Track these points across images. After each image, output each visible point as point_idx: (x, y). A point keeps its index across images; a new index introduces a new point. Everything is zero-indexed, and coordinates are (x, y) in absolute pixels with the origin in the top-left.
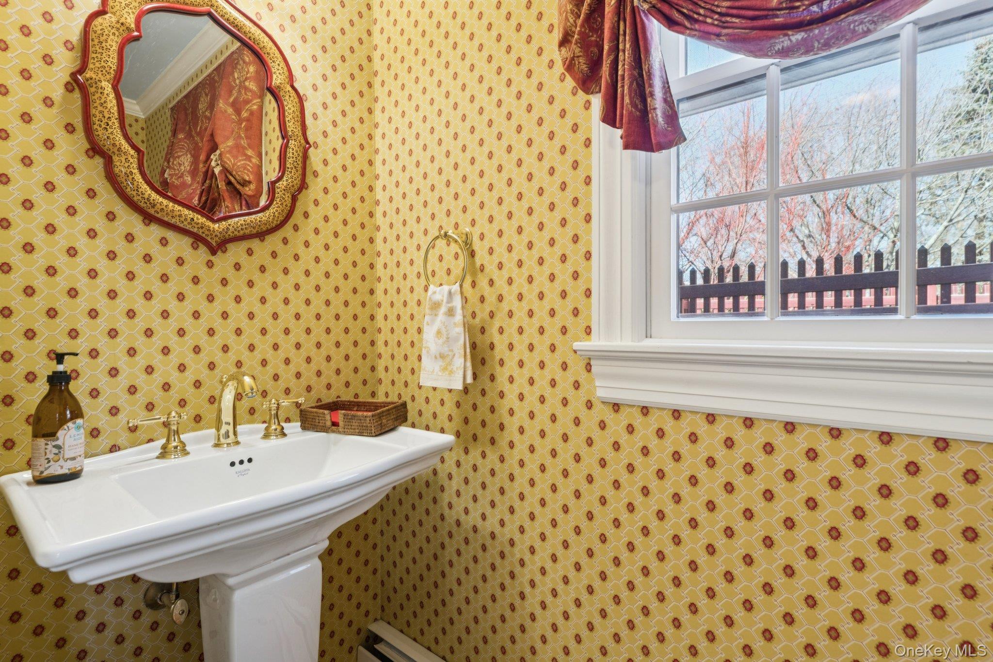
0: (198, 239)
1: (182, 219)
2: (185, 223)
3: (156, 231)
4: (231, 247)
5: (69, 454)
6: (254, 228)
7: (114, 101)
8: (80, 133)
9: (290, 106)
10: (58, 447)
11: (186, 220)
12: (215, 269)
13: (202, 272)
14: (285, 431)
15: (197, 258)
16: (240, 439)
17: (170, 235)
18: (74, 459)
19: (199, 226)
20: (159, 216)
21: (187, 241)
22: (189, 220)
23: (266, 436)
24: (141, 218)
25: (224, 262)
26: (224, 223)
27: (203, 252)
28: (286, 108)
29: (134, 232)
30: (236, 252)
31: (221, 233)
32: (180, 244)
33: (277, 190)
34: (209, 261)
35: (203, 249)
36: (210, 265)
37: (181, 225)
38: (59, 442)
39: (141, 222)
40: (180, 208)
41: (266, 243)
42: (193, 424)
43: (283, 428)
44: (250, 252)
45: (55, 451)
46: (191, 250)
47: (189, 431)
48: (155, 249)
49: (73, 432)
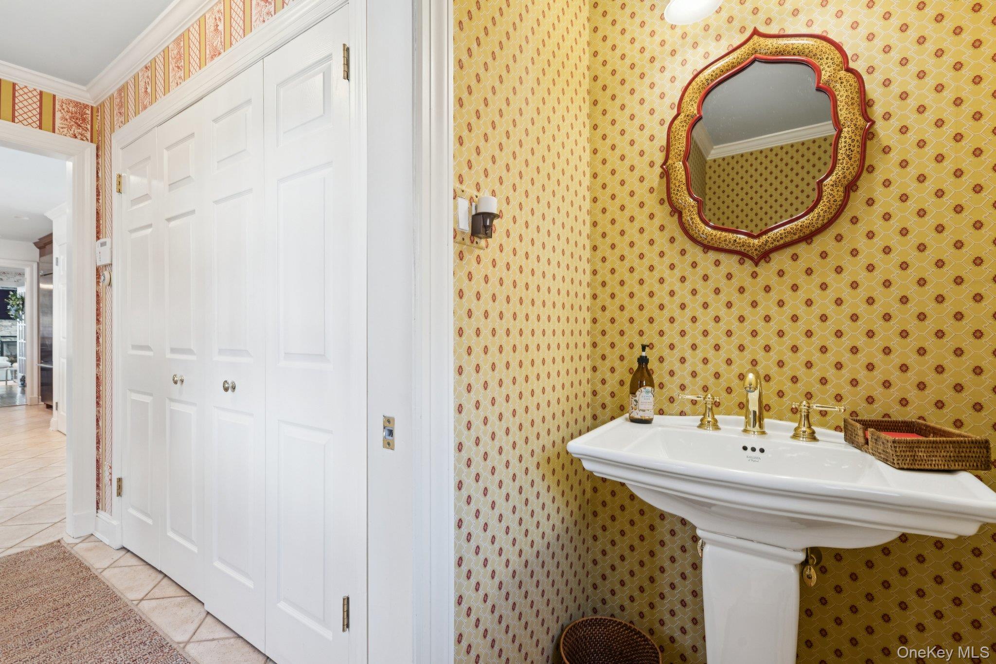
0: (743, 255)
1: (727, 243)
2: (730, 245)
3: (712, 255)
4: (775, 256)
5: (641, 407)
6: (795, 234)
7: (683, 173)
8: (666, 203)
9: (842, 93)
10: (636, 401)
11: (730, 242)
12: (759, 279)
13: (748, 282)
14: (816, 435)
15: (742, 272)
16: (766, 430)
17: (722, 257)
18: (644, 411)
19: (741, 245)
20: (710, 244)
21: (736, 258)
22: (732, 241)
23: (795, 436)
24: (702, 248)
25: (767, 272)
26: (764, 237)
27: (749, 265)
28: (838, 97)
29: (697, 260)
30: (780, 260)
31: (760, 246)
32: (730, 262)
33: (825, 188)
34: (755, 272)
35: (748, 263)
36: (754, 275)
37: (727, 248)
38: (637, 399)
39: (702, 252)
40: (727, 234)
41: (813, 245)
42: (737, 409)
43: (814, 432)
44: (795, 257)
45: (635, 403)
46: (738, 265)
47: (734, 414)
48: (711, 270)
49: (644, 394)
